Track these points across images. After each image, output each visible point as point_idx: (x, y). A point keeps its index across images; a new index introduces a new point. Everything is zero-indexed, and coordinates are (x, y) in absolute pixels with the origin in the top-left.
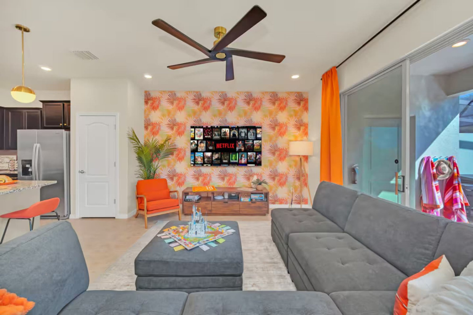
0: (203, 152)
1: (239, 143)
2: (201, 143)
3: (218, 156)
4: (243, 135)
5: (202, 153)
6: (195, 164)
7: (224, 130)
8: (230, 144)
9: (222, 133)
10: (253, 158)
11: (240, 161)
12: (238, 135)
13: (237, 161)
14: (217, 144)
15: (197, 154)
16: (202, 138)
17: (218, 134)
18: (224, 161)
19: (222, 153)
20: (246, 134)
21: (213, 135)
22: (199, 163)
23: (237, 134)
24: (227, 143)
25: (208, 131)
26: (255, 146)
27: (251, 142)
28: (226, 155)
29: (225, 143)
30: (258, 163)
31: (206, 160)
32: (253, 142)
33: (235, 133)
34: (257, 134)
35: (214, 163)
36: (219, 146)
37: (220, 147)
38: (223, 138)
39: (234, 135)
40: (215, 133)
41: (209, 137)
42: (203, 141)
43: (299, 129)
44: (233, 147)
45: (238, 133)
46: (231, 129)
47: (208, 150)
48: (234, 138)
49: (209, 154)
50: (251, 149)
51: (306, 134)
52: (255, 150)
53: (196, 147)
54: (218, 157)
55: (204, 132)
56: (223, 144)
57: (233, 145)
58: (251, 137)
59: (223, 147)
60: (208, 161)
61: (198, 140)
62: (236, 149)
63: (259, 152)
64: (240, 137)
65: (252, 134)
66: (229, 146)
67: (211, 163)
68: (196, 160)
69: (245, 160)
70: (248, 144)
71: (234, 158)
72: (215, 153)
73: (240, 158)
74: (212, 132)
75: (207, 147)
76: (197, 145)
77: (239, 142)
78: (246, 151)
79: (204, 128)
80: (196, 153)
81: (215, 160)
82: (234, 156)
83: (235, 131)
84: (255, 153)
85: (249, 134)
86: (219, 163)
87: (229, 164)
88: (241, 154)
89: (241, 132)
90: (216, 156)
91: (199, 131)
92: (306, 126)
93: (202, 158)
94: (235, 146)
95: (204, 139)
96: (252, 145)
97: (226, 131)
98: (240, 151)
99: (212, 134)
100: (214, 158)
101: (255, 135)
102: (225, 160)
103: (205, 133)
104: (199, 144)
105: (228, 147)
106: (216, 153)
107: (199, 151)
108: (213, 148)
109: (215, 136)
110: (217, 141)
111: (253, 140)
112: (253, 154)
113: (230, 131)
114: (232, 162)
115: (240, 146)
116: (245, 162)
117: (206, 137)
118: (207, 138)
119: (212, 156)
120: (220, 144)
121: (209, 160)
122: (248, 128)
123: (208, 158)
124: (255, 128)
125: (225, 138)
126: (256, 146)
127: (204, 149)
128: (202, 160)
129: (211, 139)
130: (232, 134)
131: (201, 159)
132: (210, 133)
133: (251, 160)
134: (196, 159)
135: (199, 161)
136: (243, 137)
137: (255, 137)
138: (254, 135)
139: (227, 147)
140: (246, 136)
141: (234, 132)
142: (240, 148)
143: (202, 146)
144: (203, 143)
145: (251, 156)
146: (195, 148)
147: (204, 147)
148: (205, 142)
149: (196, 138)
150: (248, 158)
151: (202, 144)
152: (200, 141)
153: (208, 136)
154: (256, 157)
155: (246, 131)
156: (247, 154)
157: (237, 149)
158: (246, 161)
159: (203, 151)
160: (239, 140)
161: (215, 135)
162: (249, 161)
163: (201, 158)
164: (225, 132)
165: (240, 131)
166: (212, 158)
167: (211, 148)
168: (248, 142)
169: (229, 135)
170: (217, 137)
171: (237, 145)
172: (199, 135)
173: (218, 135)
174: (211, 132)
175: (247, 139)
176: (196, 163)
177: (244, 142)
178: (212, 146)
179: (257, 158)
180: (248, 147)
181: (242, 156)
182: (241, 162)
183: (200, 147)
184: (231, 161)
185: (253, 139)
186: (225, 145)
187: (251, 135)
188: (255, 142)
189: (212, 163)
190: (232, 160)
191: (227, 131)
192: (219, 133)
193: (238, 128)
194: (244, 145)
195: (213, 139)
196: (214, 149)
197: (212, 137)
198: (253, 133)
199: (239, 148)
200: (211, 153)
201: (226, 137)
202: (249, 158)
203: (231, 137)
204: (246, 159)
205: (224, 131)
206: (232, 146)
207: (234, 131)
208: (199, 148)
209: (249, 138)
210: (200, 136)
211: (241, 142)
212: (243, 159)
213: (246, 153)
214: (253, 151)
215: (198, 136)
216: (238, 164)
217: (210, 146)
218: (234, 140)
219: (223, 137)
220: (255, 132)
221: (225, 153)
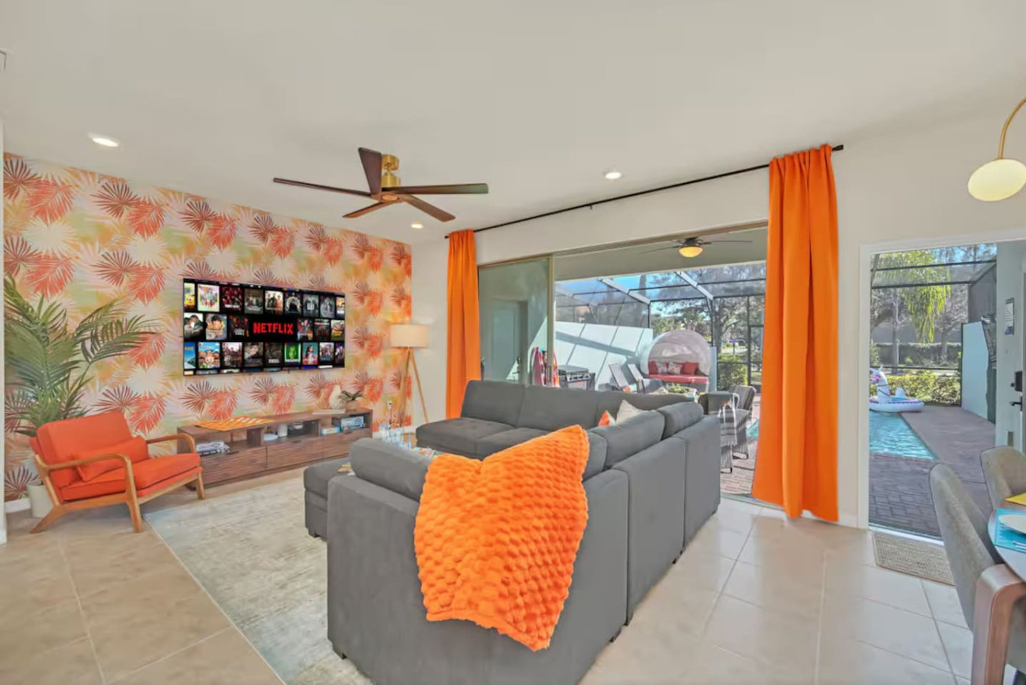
0: (221, 342)
1: (302, 324)
2: (214, 319)
3: (257, 350)
4: (311, 307)
5: (218, 344)
6: (198, 368)
7: (270, 294)
8: (285, 325)
9: (267, 301)
10: (329, 354)
11: (305, 360)
12: (302, 307)
13: (299, 360)
14: (255, 324)
15: (203, 347)
16: (216, 308)
17: (257, 301)
18: (271, 361)
19: (267, 345)
20: (318, 307)
21: (246, 304)
22: (209, 367)
23: (298, 306)
24: (279, 322)
25: (231, 294)
26: (333, 331)
27: (325, 323)
28: (274, 347)
29: (272, 322)
30: (338, 363)
31: (226, 359)
32: (330, 322)
33: (296, 303)
34: (338, 308)
35: (246, 366)
36: (259, 328)
37: (263, 331)
38: (270, 311)
39: (293, 307)
40: (251, 299)
41: (236, 306)
42: (220, 316)
43: (399, 303)
44: (290, 332)
45: (302, 302)
46: (287, 293)
47: (232, 338)
48: (294, 312)
49: (235, 346)
50: (326, 336)
51: (409, 312)
52: (332, 339)
53: (201, 328)
54: (258, 353)
55: (222, 294)
56: (270, 325)
57: (291, 326)
58: (325, 314)
59: (270, 331)
60: (233, 362)
61: (205, 314)
62: (296, 336)
63: (340, 342)
64: (305, 312)
65: (329, 307)
66: (282, 329)
67: (239, 366)
68: (200, 360)
69: (314, 357)
70: (320, 328)
71: (292, 354)
72: (249, 344)
73: (304, 354)
74: (243, 296)
75: (229, 329)
76: (204, 325)
77: (303, 321)
78: (317, 339)
79: (221, 287)
80: (202, 344)
81: (249, 358)
82: (292, 349)
83: (296, 299)
84: (332, 344)
85: (322, 306)
86: (261, 365)
87: (283, 366)
88: (306, 345)
89: (308, 302)
90: (252, 351)
91: (208, 291)
92: (408, 299)
93: (217, 355)
94: (295, 330)
95: (223, 311)
96: (327, 328)
97: (276, 297)
98: (305, 339)
99: (243, 301)
100: (247, 355)
101: (333, 310)
102: (273, 358)
103: (226, 298)
104: (209, 324)
105: (280, 331)
106: (253, 344)
107: (208, 338)
108: (245, 333)
109: (248, 305)
110: (254, 317)
111: (330, 320)
112: (330, 346)
113: (285, 298)
114: (287, 363)
115: (304, 329)
116: (314, 362)
117: (228, 306)
118: (230, 310)
119: (242, 351)
120: (263, 324)
121: (235, 359)
122: (322, 295)
123: (234, 354)
124: (333, 296)
125: (274, 311)
126: (336, 330)
127: (222, 334)
128: (218, 360)
129: (241, 313)
130: (288, 305)
131: (216, 358)
132: (237, 299)
133: (325, 357)
134: (202, 358)
135: (210, 361)
136: (311, 312)
137: (333, 313)
138: (331, 310)
139: (277, 330)
140: (317, 311)
141: (294, 300)
142: (305, 334)
143: (218, 328)
144: (221, 321)
145: (326, 350)
146: (197, 330)
147: (221, 331)
148: (225, 318)
149: (202, 307)
150: (321, 354)
151: (217, 323)
152: (210, 316)
153: (233, 304)
154: (335, 351)
155: (317, 301)
156: (319, 347)
157: (299, 335)
158: (316, 359)
159: (219, 339)
160: (303, 317)
161: (251, 304)
162: (322, 359)
163: (213, 355)
164: (273, 299)
165: (305, 300)
166: (243, 355)
167: (239, 332)
168: (321, 322)
169: (281, 305)
170: (256, 309)
171: (299, 327)
172: (208, 301)
173: (258, 304)
174: (240, 297)
175: (319, 316)
176: (201, 367)
177: (314, 322)
178: (243, 329)
179: (336, 354)
180: (320, 332)
181: (308, 350)
182: (307, 362)
183: (213, 329)
184: (286, 360)
185: (330, 316)
186: (274, 327)
187: (326, 309)
188: (333, 322)
189: (243, 366)
190: (288, 357)
191: (279, 297)
192: (260, 300)
193: (301, 294)
194: (313, 328)
195: (246, 312)
196: (248, 335)
197: (243, 307)
198: (330, 304)
199: (303, 334)
200: (240, 344)
201: (276, 309)
202: (323, 354)
203: (287, 310)
204: (316, 356)
205: (272, 296)
206: (288, 329)
207: (293, 298)
208: (207, 331)
209: (323, 314)
210: (211, 304)
211: (306, 322)
212: (311, 355)
213: (316, 344)
214: (329, 340)
215: (206, 303)
216: (301, 366)
217: (238, 328)
218: (292, 317)
219: (268, 309)
220: (333, 304)
221: (274, 344)
